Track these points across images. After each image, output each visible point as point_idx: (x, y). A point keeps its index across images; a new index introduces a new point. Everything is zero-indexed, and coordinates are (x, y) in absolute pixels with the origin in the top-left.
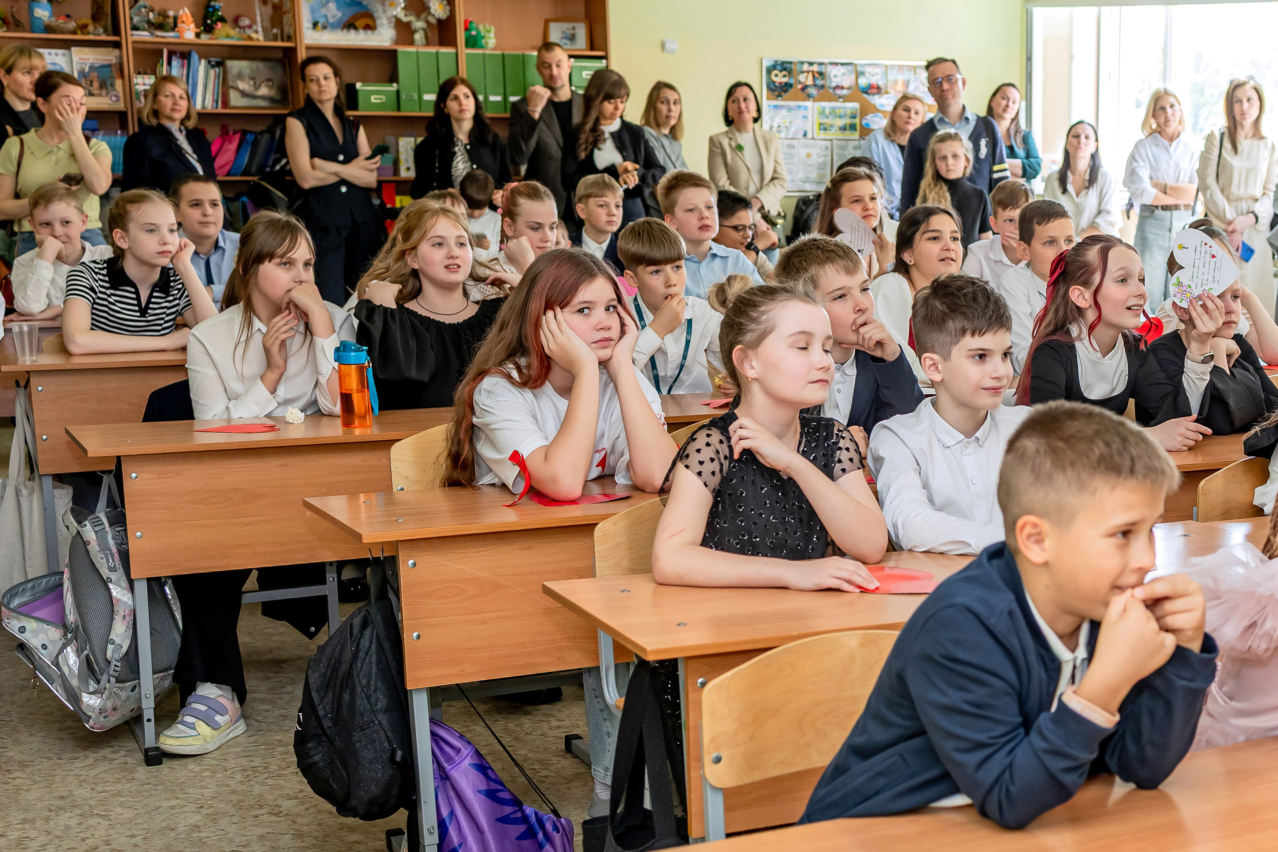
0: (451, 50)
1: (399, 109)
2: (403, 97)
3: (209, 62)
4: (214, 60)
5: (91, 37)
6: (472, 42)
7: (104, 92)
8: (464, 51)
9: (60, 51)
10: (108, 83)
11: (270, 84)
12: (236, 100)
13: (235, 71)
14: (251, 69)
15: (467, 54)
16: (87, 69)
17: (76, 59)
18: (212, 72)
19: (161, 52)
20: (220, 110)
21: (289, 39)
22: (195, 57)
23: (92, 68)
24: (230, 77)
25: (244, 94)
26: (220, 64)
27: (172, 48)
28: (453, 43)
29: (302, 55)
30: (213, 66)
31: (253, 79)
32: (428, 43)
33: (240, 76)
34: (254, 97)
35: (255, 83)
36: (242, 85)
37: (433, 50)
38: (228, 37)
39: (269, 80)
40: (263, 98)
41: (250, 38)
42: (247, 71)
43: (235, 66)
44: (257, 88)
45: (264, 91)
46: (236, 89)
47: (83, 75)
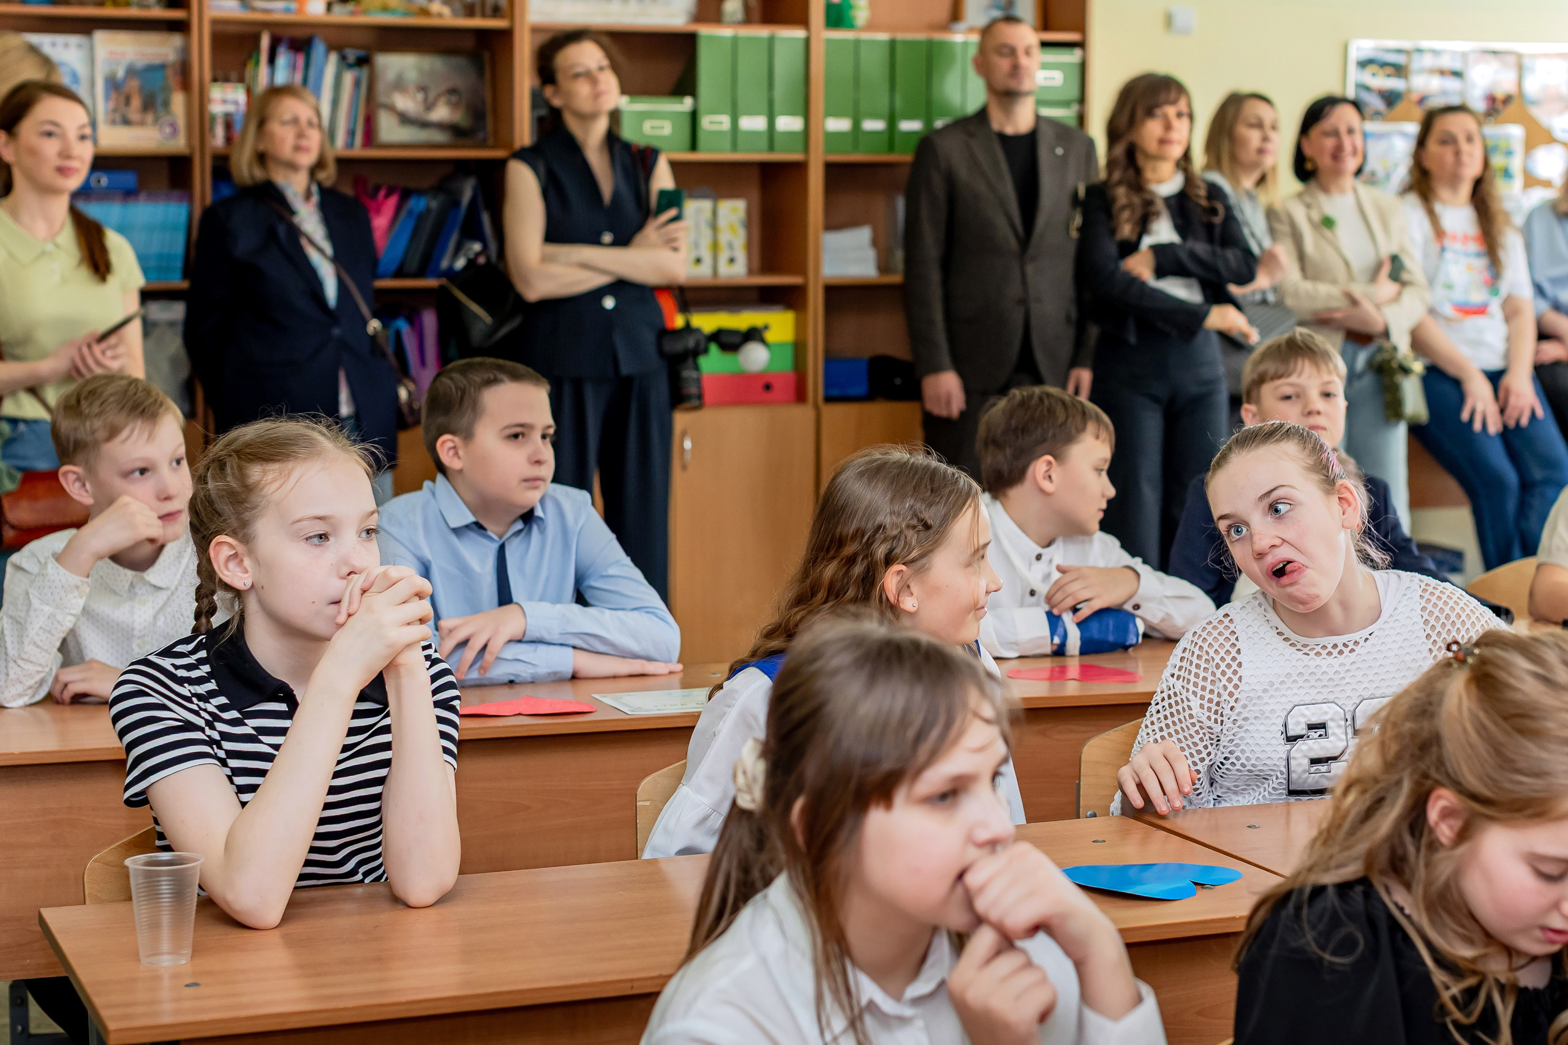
0: (799, 33)
1: (694, 146)
2: (706, 122)
3: (343, 58)
4: (352, 55)
5: (133, 12)
6: (837, 18)
7: (150, 118)
8: (822, 35)
9: (74, 40)
10: (159, 101)
11: (454, 98)
12: (389, 130)
13: (389, 75)
15: (829, 42)
16: (121, 73)
17: (101, 53)
18: (348, 78)
19: (256, 39)
20: (361, 152)
21: (496, 12)
22: (319, 48)
23: (131, 71)
24: (380, 86)
25: (405, 119)
26: (364, 61)
27: (280, 32)
28: (801, 19)
29: (522, 44)
30: (350, 66)
31: (423, 89)
32: (748, 19)
33: (399, 85)
34: (425, 125)
35: (426, 100)
36: (406, 103)
37: (763, 32)
38: (385, 9)
39: (452, 91)
40: (440, 126)
41: (428, 13)
43: (391, 64)
44: (429, 106)
45: (442, 113)
46: (391, 108)
47: (113, 85)
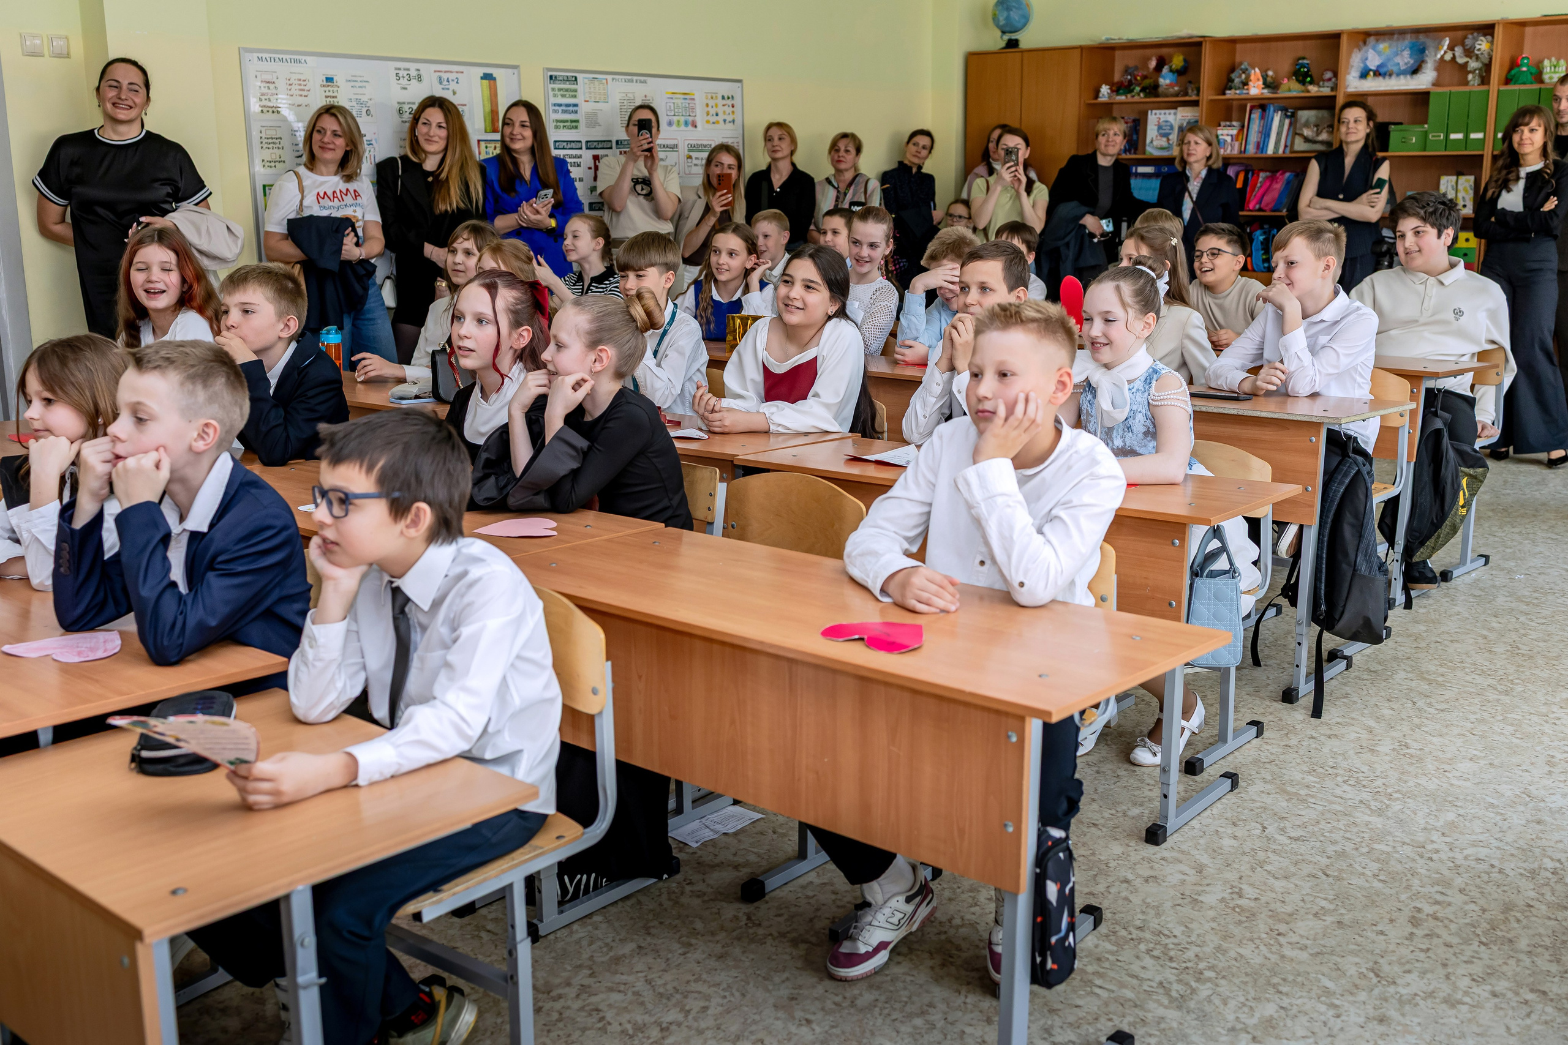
0: (1484, 88)
2: (1432, 136)
4: (1289, 111)
5: (1187, 98)
8: (1497, 89)
9: (1172, 111)
12: (1300, 145)
13: (1303, 120)
14: (1317, 117)
15: (1499, 92)
17: (1179, 116)
18: (1285, 122)
19: (1245, 106)
20: (1288, 154)
22: (1271, 109)
24: (1298, 125)
25: (1307, 140)
26: (1294, 114)
29: (1340, 101)
30: (1287, 116)
31: (1317, 126)
33: (1307, 125)
34: (1315, 142)
36: (1307, 132)
37: (1467, 89)
38: (1290, 90)
39: (1328, 127)
40: (1322, 142)
41: (1308, 91)
42: (1313, 120)
43: (1304, 115)
44: (1318, 134)
45: (1323, 136)
46: (1301, 135)
47: (1181, 129)
